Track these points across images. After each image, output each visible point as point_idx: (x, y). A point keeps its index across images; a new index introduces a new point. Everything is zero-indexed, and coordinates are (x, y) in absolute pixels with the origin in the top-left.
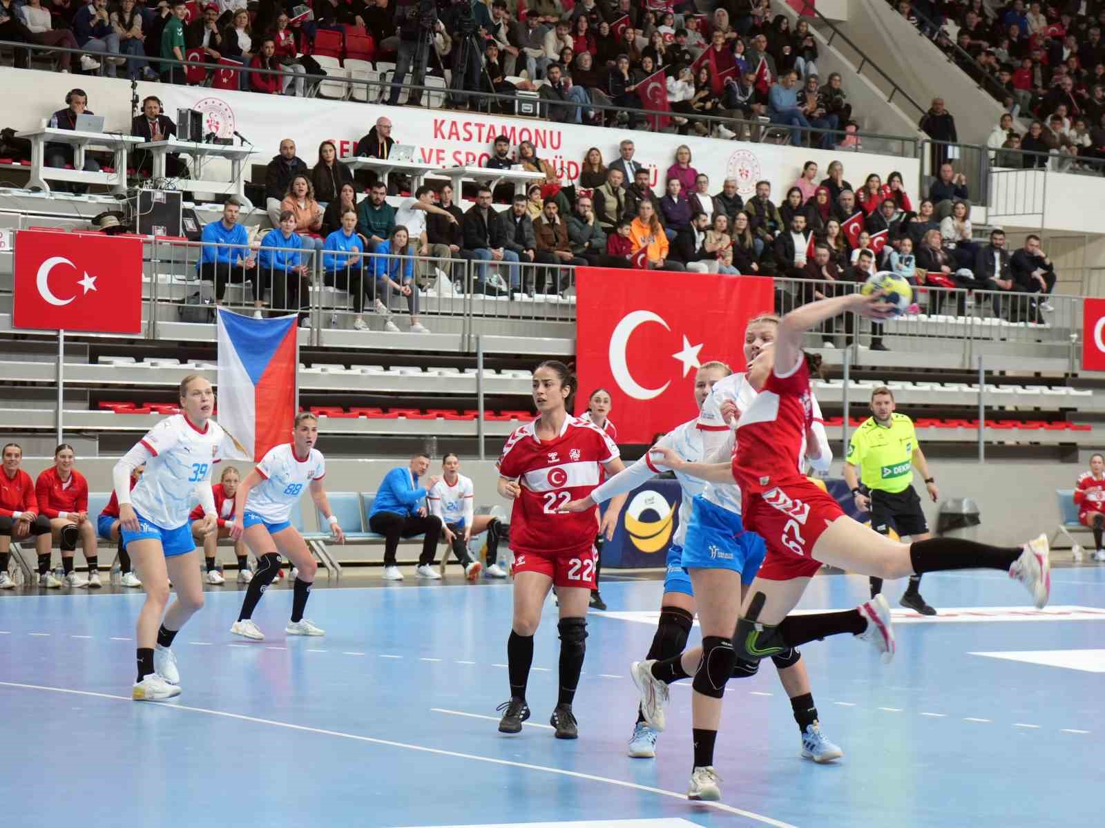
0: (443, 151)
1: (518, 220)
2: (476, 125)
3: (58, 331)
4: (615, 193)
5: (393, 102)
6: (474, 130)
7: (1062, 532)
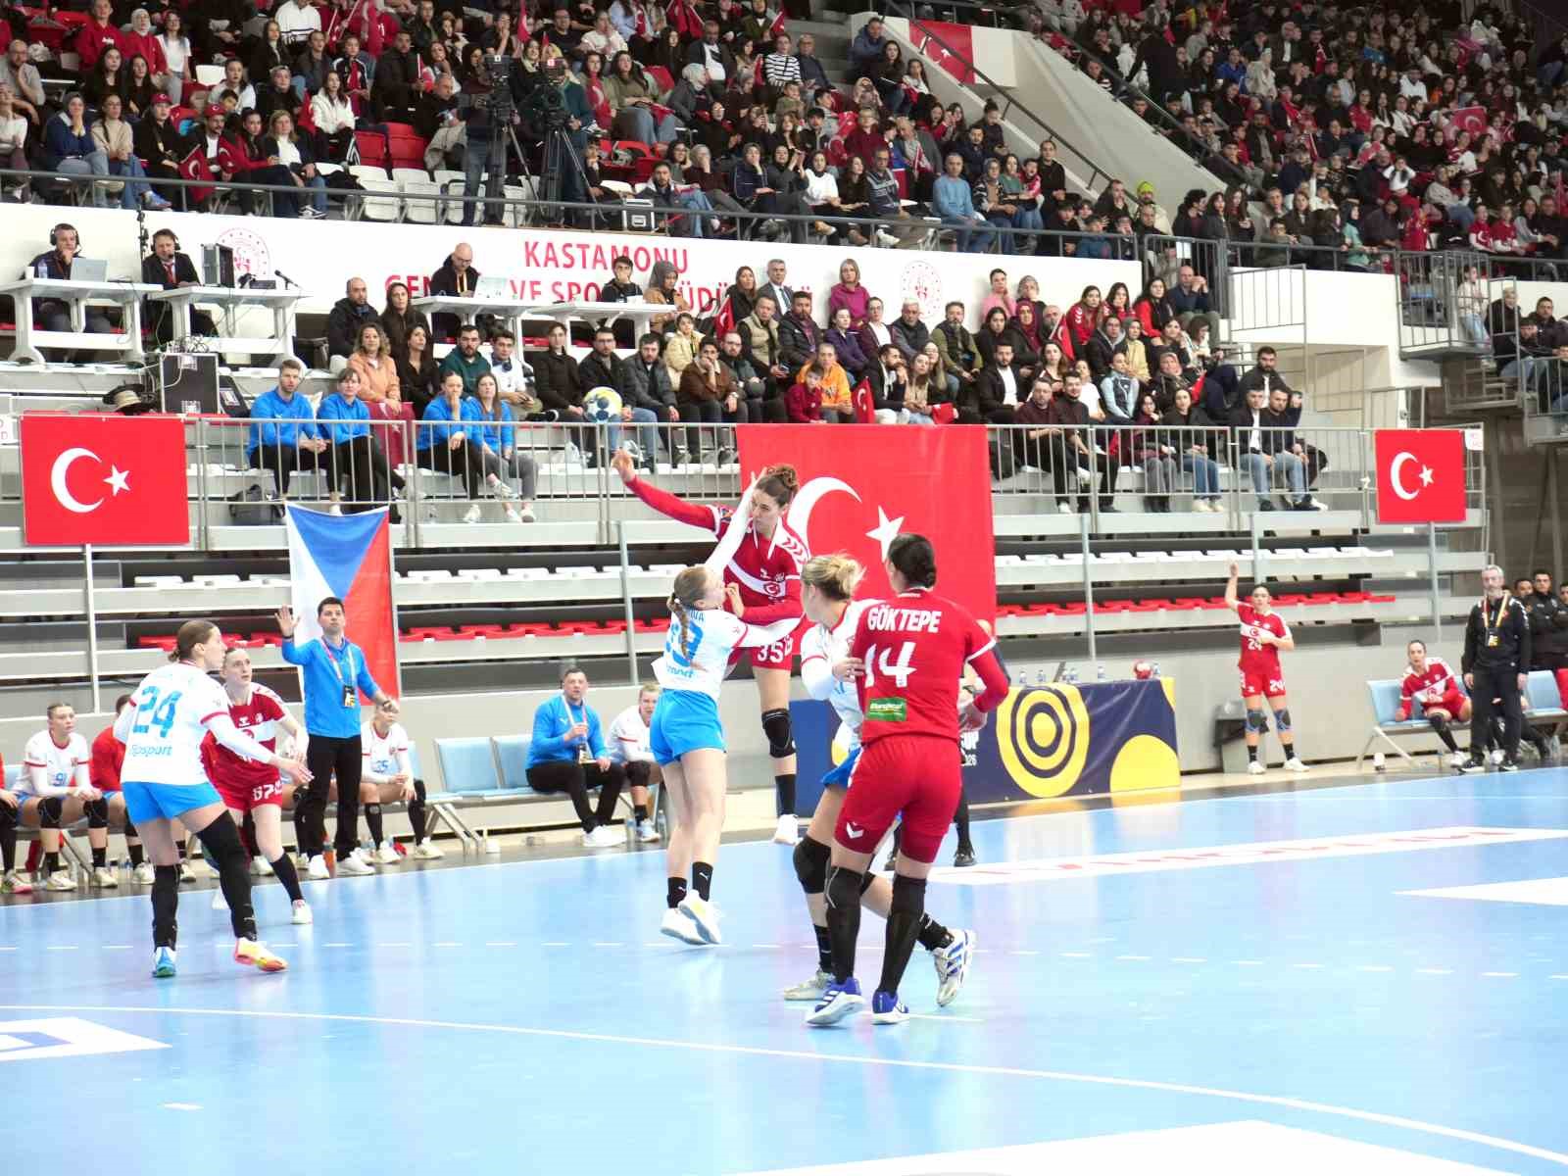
0: (538, 283)
1: (649, 367)
2: (579, 246)
3: (83, 546)
4: (765, 325)
5: (467, 221)
6: (576, 253)
7: (1378, 735)
